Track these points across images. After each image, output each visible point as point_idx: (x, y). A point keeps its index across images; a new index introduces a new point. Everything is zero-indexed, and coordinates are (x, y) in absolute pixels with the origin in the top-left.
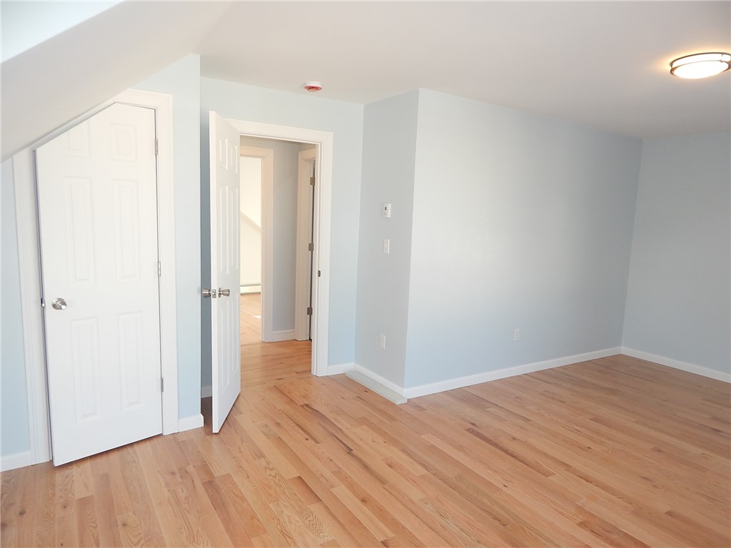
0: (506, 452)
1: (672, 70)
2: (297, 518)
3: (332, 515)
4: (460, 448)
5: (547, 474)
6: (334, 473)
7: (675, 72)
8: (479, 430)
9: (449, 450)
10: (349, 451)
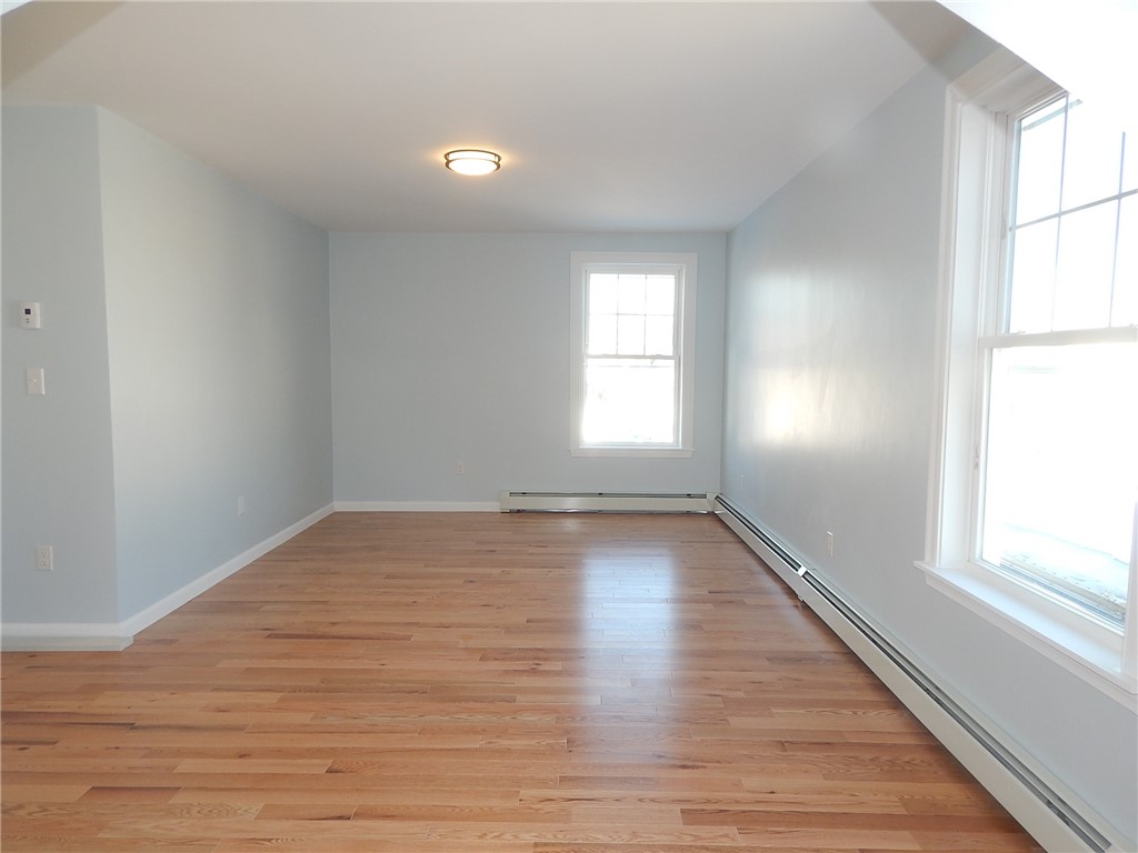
0: (341, 638)
1: (447, 165)
2: (174, 821)
3: (213, 790)
4: (287, 656)
5: (408, 638)
6: (145, 756)
7: (451, 165)
8: (282, 632)
9: (273, 664)
10: (132, 726)
